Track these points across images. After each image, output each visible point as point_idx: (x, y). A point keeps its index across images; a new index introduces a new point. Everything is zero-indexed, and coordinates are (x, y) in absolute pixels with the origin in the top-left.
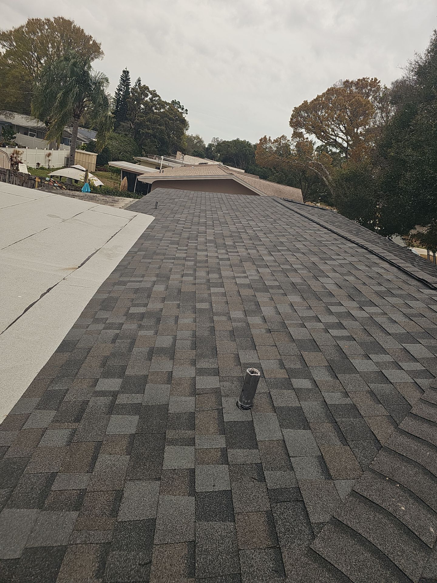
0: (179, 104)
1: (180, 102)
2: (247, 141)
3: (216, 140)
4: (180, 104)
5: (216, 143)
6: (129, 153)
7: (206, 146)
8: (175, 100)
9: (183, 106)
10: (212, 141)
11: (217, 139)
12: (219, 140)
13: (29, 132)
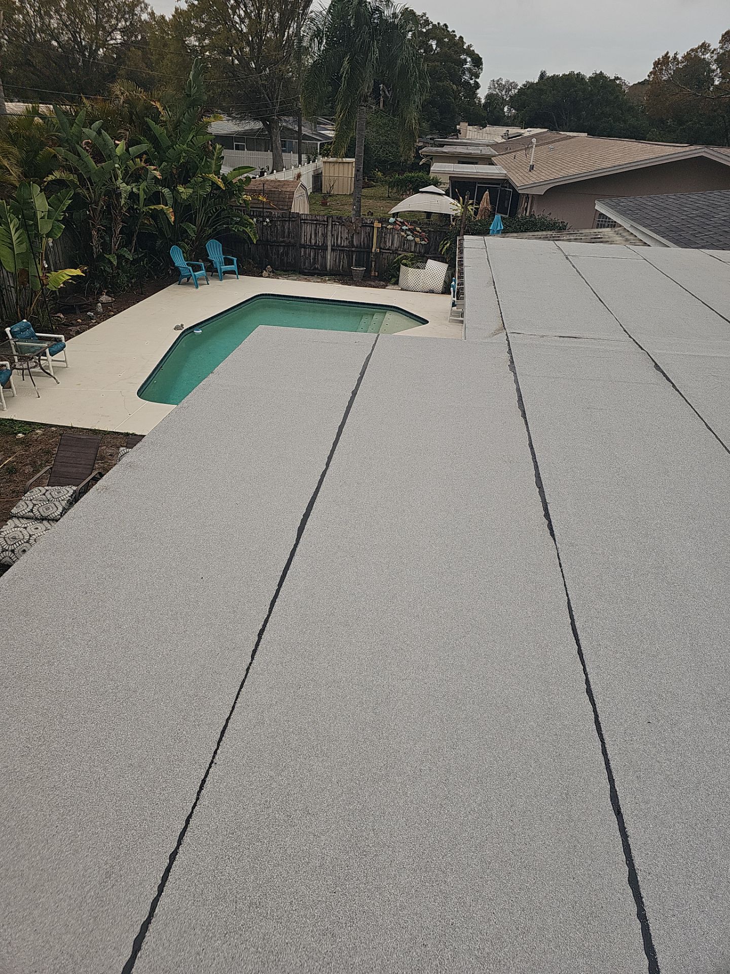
0: (446, 30)
1: (448, 25)
2: (576, 73)
3: (497, 84)
4: (449, 29)
5: (497, 90)
6: (394, 146)
7: (483, 101)
8: (439, 24)
9: (454, 32)
10: (490, 88)
11: (498, 81)
12: (504, 83)
13: (234, 143)
